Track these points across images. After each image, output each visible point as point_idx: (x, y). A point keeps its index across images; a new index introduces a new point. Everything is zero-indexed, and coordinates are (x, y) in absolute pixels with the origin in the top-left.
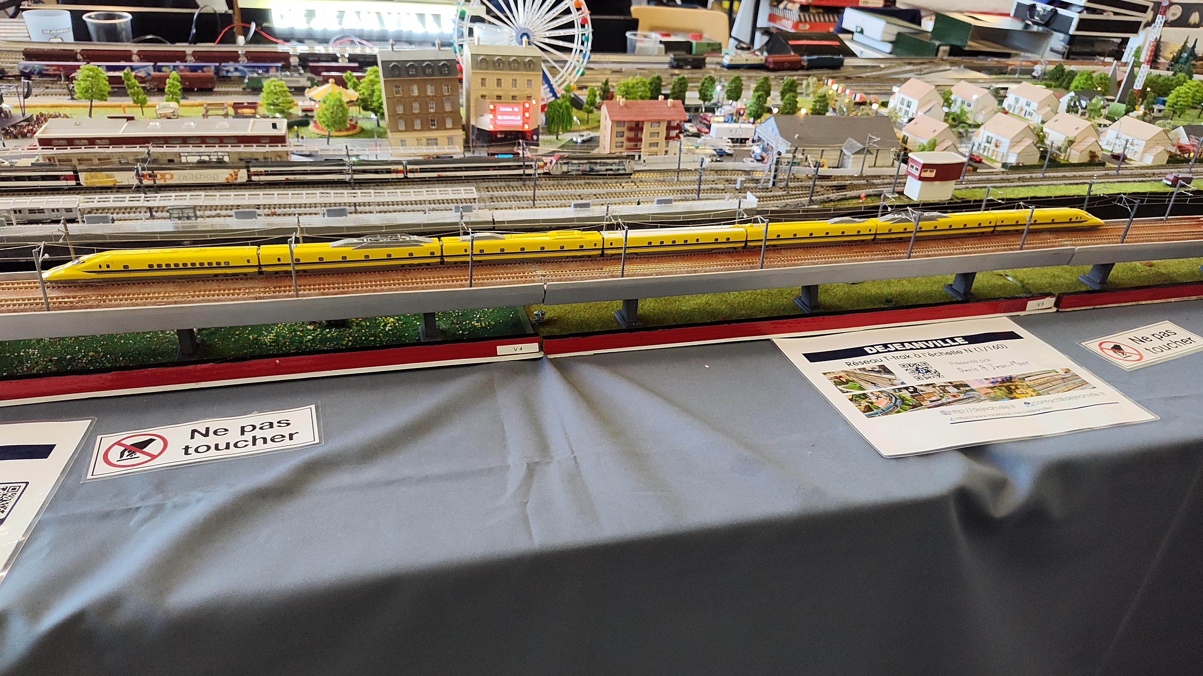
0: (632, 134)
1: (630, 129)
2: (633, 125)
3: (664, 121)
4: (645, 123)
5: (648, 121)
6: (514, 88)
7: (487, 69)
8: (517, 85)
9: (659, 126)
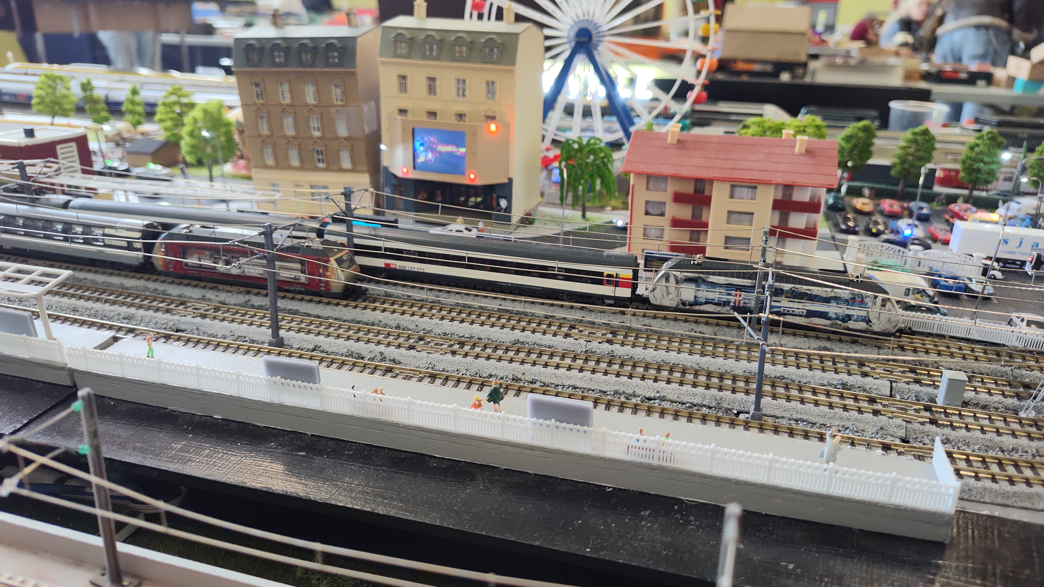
0: (685, 212)
1: (679, 198)
2: (689, 189)
3: (767, 183)
4: (715, 184)
5: (722, 180)
6: (461, 99)
7: (408, 56)
8: (467, 93)
9: (753, 198)
